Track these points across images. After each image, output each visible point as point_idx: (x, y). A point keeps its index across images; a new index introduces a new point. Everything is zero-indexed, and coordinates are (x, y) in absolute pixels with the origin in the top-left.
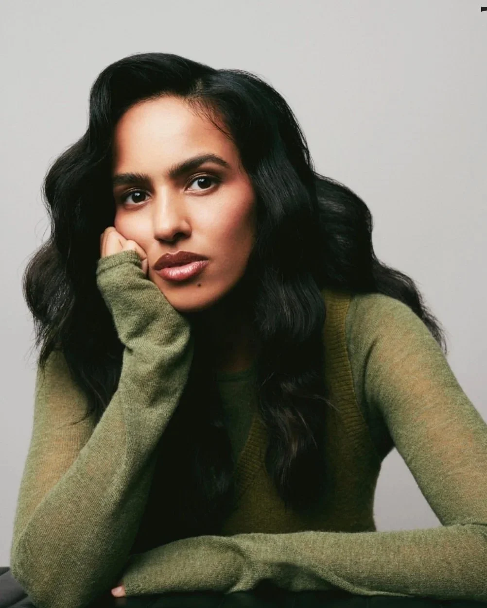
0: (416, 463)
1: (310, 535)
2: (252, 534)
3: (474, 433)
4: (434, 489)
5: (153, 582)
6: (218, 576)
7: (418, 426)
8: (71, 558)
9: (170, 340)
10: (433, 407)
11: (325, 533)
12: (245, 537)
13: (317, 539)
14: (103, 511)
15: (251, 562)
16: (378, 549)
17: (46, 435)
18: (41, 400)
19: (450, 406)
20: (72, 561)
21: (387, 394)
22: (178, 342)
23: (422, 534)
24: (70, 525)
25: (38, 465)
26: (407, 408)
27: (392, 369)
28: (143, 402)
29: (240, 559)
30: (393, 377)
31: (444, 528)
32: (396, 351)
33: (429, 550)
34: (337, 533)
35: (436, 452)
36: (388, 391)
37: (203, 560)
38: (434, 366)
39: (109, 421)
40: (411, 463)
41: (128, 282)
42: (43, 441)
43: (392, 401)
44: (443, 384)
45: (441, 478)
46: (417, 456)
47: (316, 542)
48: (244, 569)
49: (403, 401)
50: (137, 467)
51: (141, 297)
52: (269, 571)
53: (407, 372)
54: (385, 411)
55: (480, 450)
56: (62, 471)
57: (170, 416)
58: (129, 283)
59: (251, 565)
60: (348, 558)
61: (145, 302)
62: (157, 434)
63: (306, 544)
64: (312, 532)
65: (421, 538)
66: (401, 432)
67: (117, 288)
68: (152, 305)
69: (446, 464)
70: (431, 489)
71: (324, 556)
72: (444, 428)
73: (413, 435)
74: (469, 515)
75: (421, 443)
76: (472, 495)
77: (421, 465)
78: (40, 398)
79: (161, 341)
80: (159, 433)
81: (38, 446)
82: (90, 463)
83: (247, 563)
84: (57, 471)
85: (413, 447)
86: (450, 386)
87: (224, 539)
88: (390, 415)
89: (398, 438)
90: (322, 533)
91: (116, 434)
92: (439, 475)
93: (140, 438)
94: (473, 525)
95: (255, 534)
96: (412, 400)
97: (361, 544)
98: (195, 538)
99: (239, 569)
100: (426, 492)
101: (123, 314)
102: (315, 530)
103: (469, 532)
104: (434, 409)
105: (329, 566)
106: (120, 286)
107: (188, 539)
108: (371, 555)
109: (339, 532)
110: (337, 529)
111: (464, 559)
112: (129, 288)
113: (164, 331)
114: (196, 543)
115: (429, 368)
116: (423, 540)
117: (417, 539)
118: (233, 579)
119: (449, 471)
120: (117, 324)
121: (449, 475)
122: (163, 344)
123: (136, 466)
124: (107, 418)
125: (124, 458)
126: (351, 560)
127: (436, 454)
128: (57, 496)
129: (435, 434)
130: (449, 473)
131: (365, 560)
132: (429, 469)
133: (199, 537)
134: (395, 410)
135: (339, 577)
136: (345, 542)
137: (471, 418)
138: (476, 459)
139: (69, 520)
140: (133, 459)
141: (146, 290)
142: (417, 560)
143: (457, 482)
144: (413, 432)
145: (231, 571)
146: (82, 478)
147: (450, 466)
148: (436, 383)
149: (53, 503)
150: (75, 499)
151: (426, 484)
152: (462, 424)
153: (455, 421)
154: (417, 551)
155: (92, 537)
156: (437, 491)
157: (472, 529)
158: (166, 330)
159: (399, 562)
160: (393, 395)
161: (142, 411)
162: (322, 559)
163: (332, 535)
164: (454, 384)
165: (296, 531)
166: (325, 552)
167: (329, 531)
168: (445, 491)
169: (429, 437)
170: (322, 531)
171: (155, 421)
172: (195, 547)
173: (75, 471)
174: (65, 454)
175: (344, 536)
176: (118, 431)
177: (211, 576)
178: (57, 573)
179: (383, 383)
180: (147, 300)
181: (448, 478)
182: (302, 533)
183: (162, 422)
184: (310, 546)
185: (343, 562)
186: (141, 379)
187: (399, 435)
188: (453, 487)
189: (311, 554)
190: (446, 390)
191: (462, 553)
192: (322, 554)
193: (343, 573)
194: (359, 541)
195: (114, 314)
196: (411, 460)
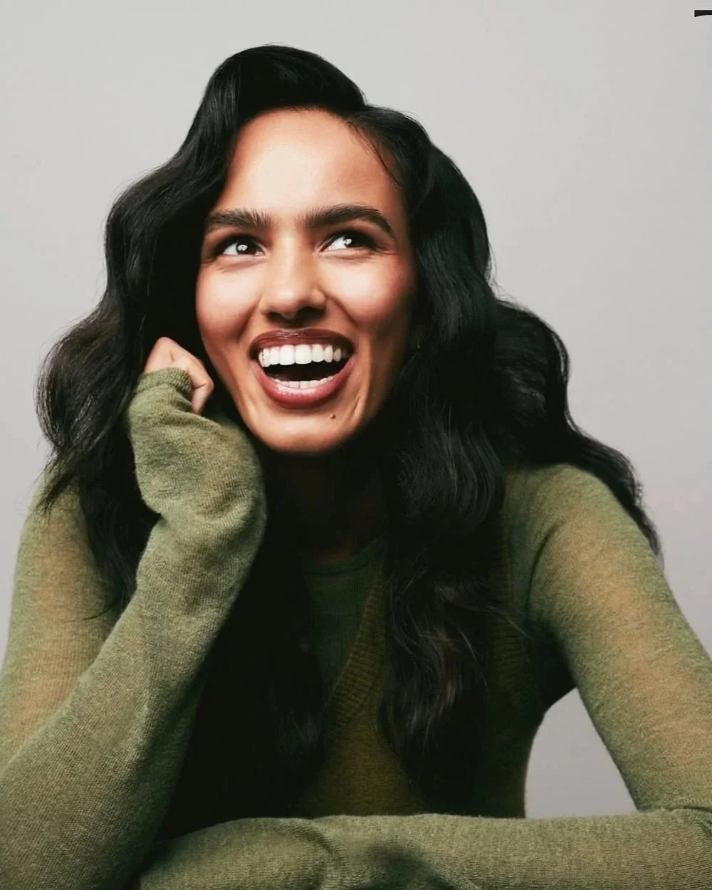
0: (605, 713)
1: (434, 819)
2: (342, 817)
3: (697, 671)
4: (632, 751)
5: (186, 884)
6: (287, 878)
7: (614, 655)
8: (59, 847)
9: (221, 506)
10: (637, 628)
11: (456, 817)
12: (332, 821)
13: (444, 826)
14: (111, 777)
15: (341, 858)
16: (537, 843)
17: (29, 650)
18: (23, 594)
19: (662, 629)
20: (60, 852)
21: (566, 608)
22: (233, 512)
23: (607, 823)
24: (59, 797)
25: (14, 696)
26: (598, 628)
27: (575, 572)
28: (178, 607)
29: (322, 853)
30: (578, 583)
31: (640, 814)
32: (583, 544)
33: (617, 846)
34: (475, 818)
35: (636, 695)
36: (569, 604)
37: (266, 853)
38: (641, 569)
39: (126, 634)
40: (598, 713)
41: (160, 413)
42: (24, 660)
43: (574, 618)
44: (652, 597)
45: (642, 735)
46: (608, 701)
47: (442, 830)
48: (328, 868)
49: (591, 618)
50: (164, 709)
51: (179, 437)
52: (368, 874)
53: (600, 576)
54: (561, 633)
55: (704, 696)
56: (51, 706)
57: (218, 631)
58: (162, 415)
59: (339, 862)
60: (491, 855)
61: (185, 445)
62: (195, 658)
63: (427, 833)
64: (435, 816)
65: (605, 829)
66: (588, 665)
67: (145, 420)
68: (195, 450)
69: (651, 715)
70: (628, 751)
71: (453, 851)
72: (652, 661)
73: (606, 669)
74: (681, 793)
75: (616, 682)
76: (689, 764)
77: (613, 714)
78: (22, 591)
79: (207, 508)
80: (199, 656)
81: (16, 667)
82: (93, 701)
83: (334, 860)
84: (43, 705)
85: (605, 687)
86: (664, 601)
87: (299, 822)
88: (570, 640)
89: (582, 674)
90: (450, 817)
91: (135, 655)
92: (638, 731)
93: (169, 664)
94: (685, 810)
95: (348, 817)
96: (605, 617)
97: (511, 834)
98: (253, 820)
99: (321, 868)
100: (619, 756)
101: (152, 463)
102: (441, 812)
103: (680, 821)
104: (638, 631)
105: (462, 867)
106: (149, 418)
107: (242, 820)
108: (526, 852)
109: (477, 816)
110: (474, 813)
111: (672, 861)
112: (161, 422)
113: (212, 492)
114: (254, 828)
115: (633, 571)
116: (608, 832)
117: (598, 830)
118: (311, 883)
119: (654, 725)
120: (140, 479)
121: (654, 731)
122: (211, 512)
123: (162, 707)
124: (122, 629)
125: (146, 694)
126: (496, 859)
127: (637, 698)
128: (40, 747)
129: (638, 669)
130: (655, 728)
131: (516, 859)
132: (624, 721)
133: (258, 819)
134: (579, 632)
135: (476, 884)
136: (487, 831)
137: (692, 650)
138: (697, 709)
139: (58, 788)
140: (157, 696)
141: (188, 427)
142: (600, 860)
143: (666, 743)
144: (606, 664)
145: (308, 871)
146: (81, 722)
147: (656, 717)
148: (643, 593)
149: (34, 760)
150: (68, 755)
151: (619, 743)
152: (679, 657)
153: (668, 651)
154: (599, 847)
155: (93, 815)
156: (636, 755)
157: (685, 817)
158: (215, 490)
159: (570, 863)
160: (576, 610)
161: (175, 620)
162: (450, 855)
163: (467, 820)
164: (670, 599)
165: (410, 813)
166: (455, 844)
167: (462, 815)
168: (648, 756)
169: (629, 672)
170: (452, 814)
171: (193, 637)
172: (254, 833)
173: (70, 711)
174: (57, 680)
175: (485, 823)
176: (139, 651)
177: (277, 877)
178: (37, 869)
179: (561, 591)
180: (188, 443)
181: (652, 737)
182: (420, 816)
183: (205, 639)
184: (433, 835)
185: (483, 862)
186: (173, 571)
187: (585, 669)
188: (659, 749)
189: (434, 849)
190: (658, 605)
191: (668, 852)
192: (451, 848)
193: (483, 878)
194: (509, 831)
195: (136, 462)
196: (599, 707)
